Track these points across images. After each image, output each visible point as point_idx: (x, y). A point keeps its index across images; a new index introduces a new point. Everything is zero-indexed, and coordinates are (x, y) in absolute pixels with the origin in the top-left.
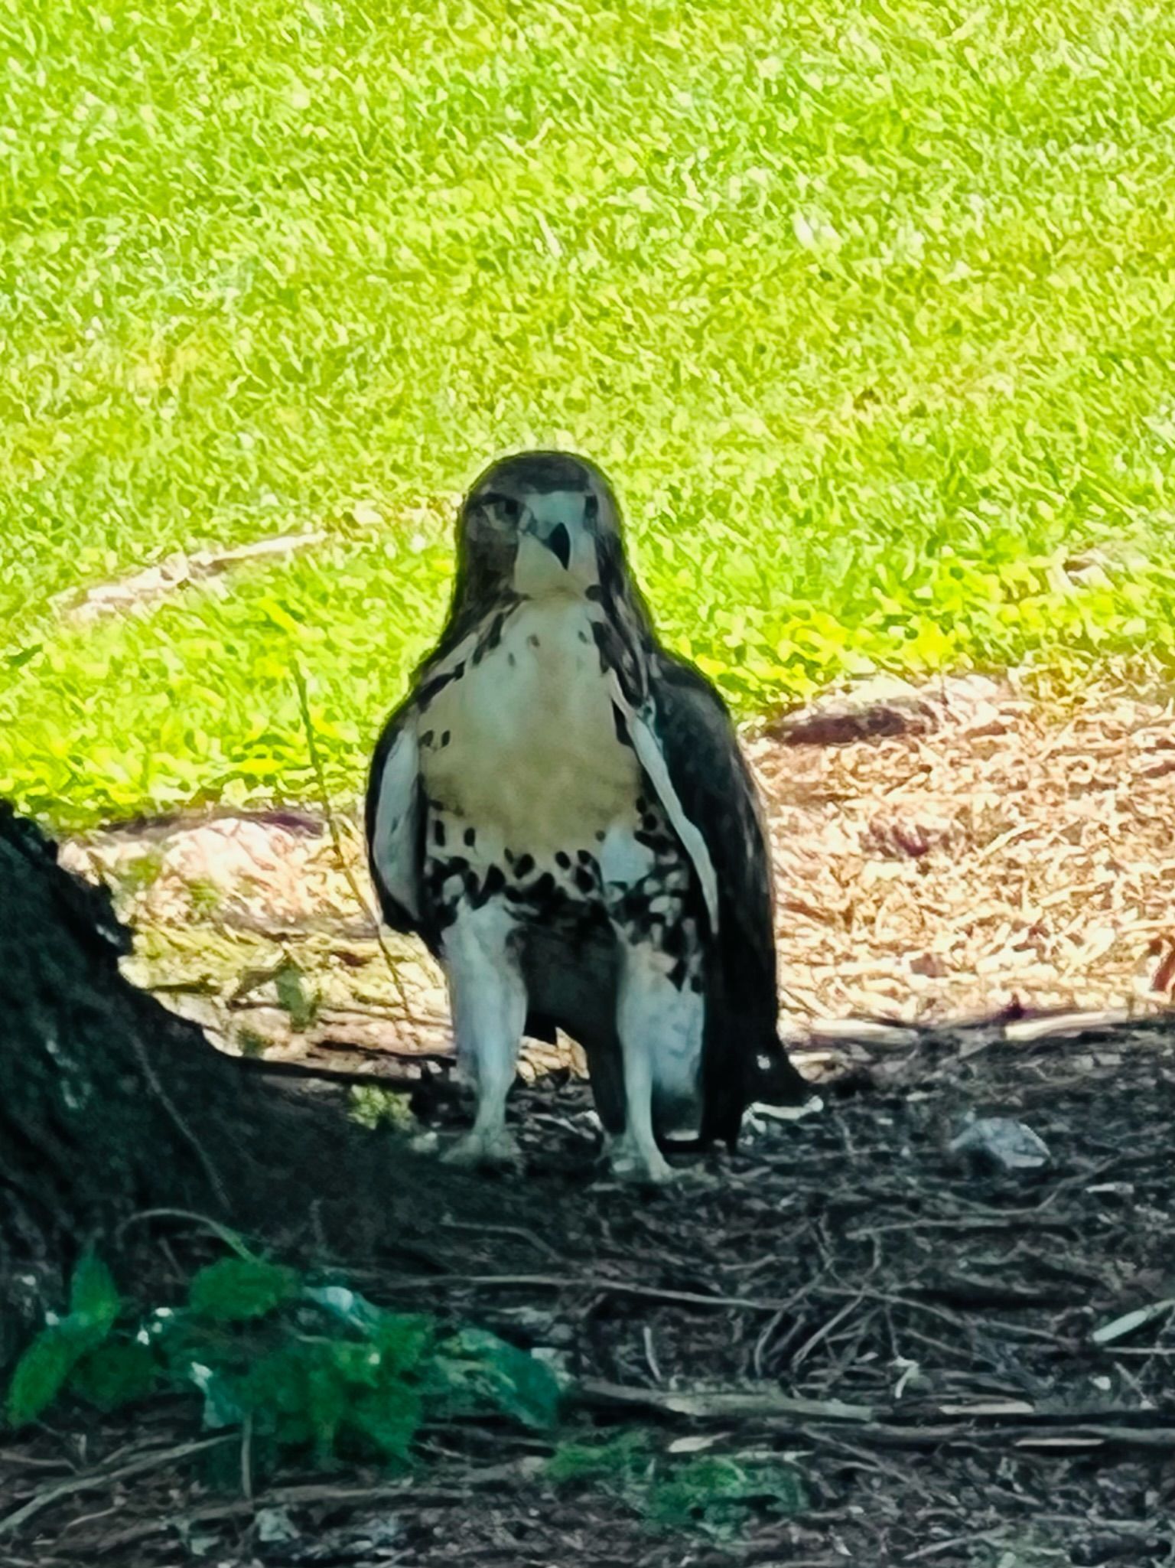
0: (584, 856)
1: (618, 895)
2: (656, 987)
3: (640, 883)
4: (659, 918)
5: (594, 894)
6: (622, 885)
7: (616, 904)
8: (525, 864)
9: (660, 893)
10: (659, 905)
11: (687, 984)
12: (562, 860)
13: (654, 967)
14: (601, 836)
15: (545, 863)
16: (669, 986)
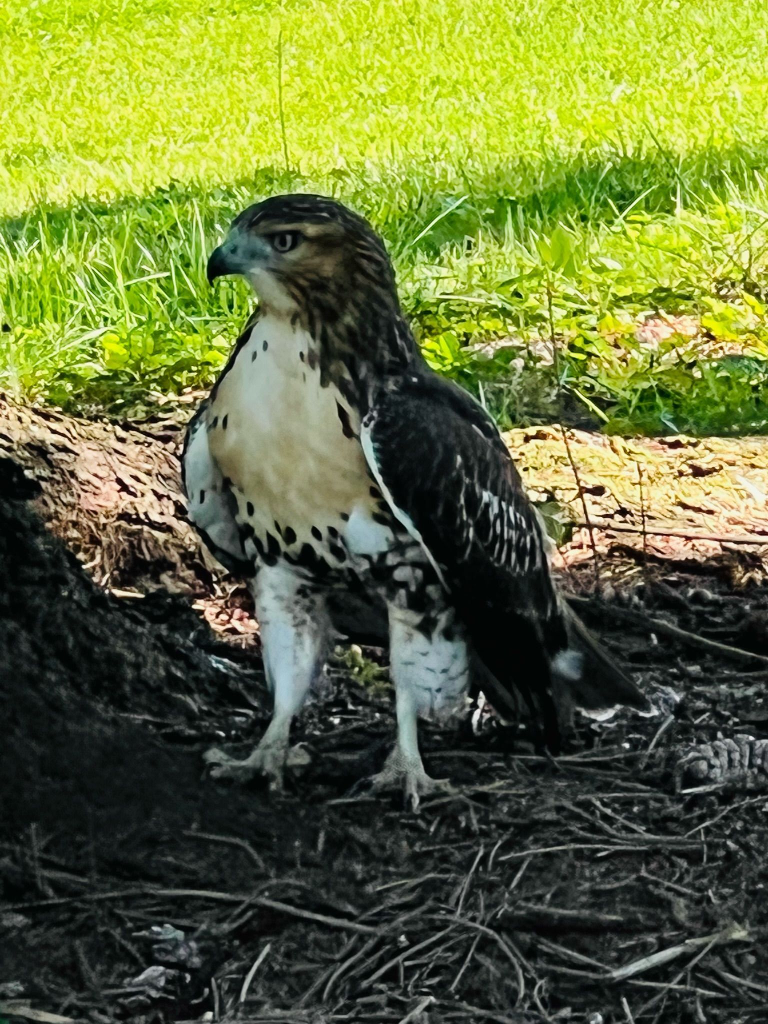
0: (333, 532)
1: (365, 565)
2: (409, 638)
3: (383, 556)
4: (404, 585)
5: (347, 564)
6: (367, 557)
7: (365, 572)
8: (290, 536)
9: (400, 564)
10: (400, 574)
11: (435, 636)
12: (316, 533)
13: (404, 622)
14: (345, 517)
15: (304, 536)
16: (419, 638)
